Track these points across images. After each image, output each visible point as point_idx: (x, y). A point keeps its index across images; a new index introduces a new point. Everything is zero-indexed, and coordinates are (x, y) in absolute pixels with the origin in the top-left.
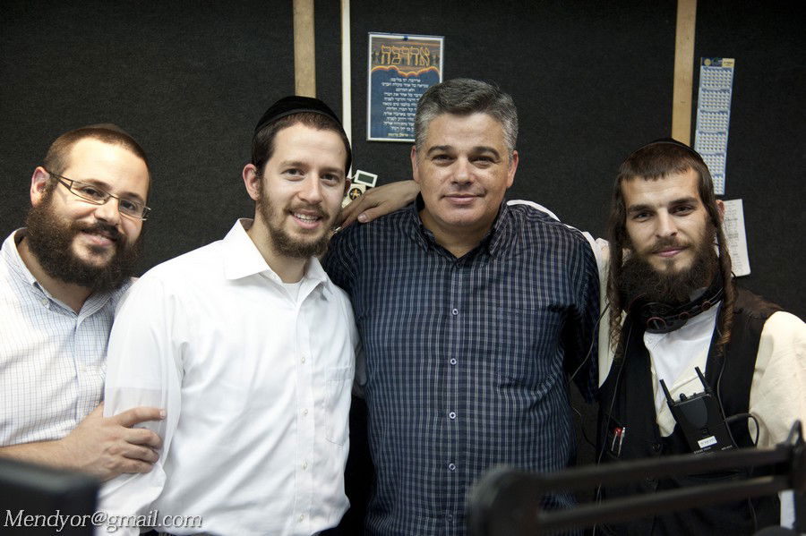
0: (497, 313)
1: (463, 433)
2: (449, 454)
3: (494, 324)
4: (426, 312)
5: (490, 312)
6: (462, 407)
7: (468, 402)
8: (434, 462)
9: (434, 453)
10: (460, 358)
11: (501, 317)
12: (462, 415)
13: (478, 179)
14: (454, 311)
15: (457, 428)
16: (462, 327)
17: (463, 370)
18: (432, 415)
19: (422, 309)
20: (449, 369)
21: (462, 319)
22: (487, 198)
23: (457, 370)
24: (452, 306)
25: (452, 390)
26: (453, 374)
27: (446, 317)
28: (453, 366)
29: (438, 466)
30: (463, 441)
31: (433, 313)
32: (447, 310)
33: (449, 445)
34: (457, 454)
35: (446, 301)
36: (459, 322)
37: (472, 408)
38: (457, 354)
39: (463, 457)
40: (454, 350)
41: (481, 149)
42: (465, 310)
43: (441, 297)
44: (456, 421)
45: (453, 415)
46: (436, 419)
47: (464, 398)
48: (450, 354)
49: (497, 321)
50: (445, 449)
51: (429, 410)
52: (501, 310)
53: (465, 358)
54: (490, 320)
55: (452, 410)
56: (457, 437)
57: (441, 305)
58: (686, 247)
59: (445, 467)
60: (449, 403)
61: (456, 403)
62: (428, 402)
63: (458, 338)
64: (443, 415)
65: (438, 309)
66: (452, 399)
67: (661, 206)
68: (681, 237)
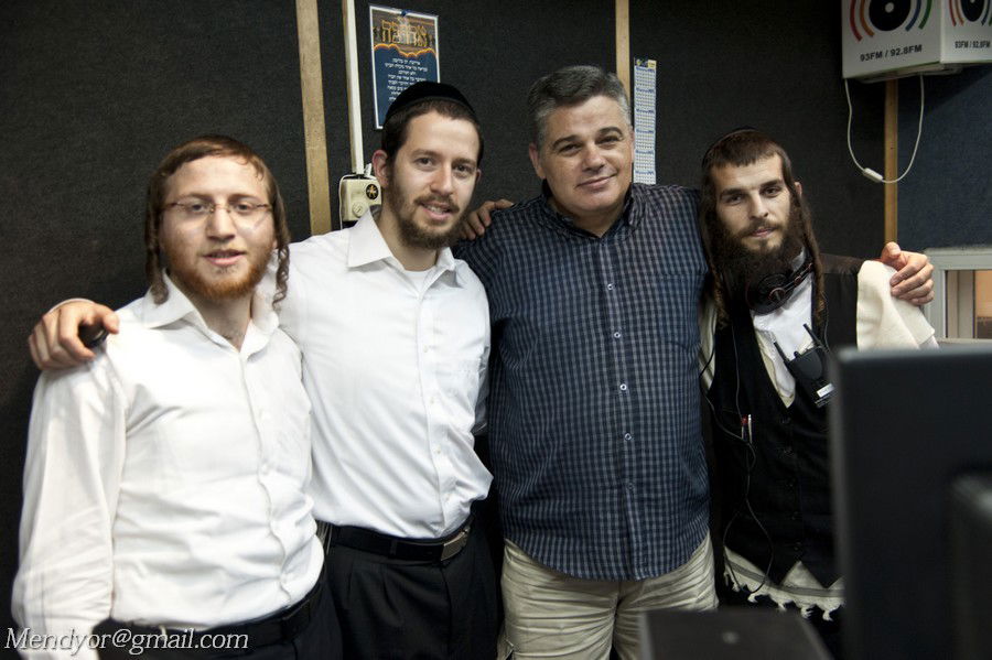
0: (650, 281)
1: (635, 402)
2: (624, 424)
3: (650, 293)
4: (582, 293)
5: (643, 282)
6: (632, 378)
7: (637, 373)
8: (610, 435)
9: (609, 427)
10: (623, 331)
11: (655, 285)
12: (632, 386)
13: (609, 160)
14: (610, 286)
15: (629, 399)
16: (619, 301)
17: (628, 342)
18: (604, 390)
19: (578, 291)
20: (614, 344)
21: (617, 293)
22: (620, 176)
23: (622, 343)
24: (606, 282)
25: (620, 363)
26: (618, 348)
27: (602, 294)
28: (617, 340)
29: (614, 438)
30: (636, 411)
31: (589, 292)
32: (601, 287)
33: (623, 416)
34: (631, 424)
35: (599, 279)
36: (615, 297)
37: (641, 377)
38: (620, 328)
39: (637, 426)
40: (616, 324)
41: (605, 130)
42: (618, 285)
43: (593, 275)
44: (628, 392)
45: (624, 387)
46: (607, 394)
47: (633, 370)
48: (613, 328)
49: (652, 289)
50: (619, 420)
51: (599, 387)
52: (654, 278)
53: (628, 330)
54: (645, 289)
55: (622, 382)
56: (630, 407)
57: (595, 284)
58: (776, 228)
59: (621, 437)
60: (618, 376)
61: (625, 375)
62: (598, 379)
63: (618, 312)
64: (614, 389)
65: (592, 287)
66: (621, 371)
67: (753, 188)
68: (771, 218)
